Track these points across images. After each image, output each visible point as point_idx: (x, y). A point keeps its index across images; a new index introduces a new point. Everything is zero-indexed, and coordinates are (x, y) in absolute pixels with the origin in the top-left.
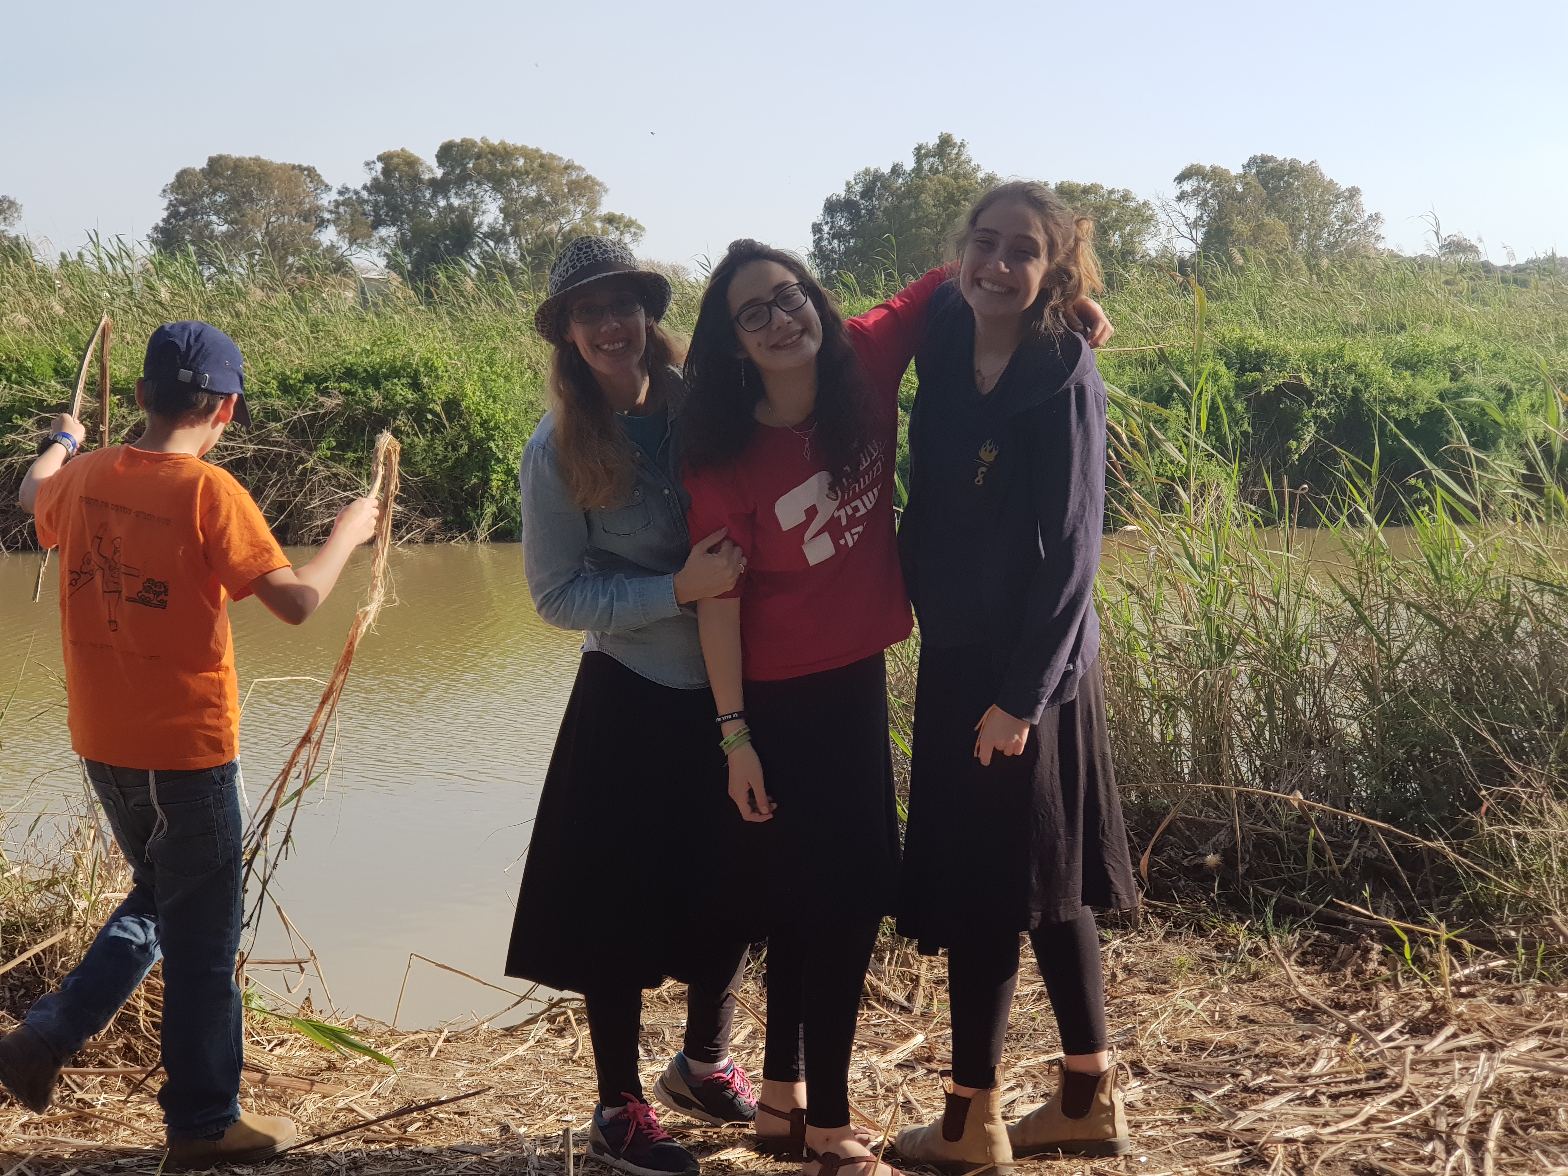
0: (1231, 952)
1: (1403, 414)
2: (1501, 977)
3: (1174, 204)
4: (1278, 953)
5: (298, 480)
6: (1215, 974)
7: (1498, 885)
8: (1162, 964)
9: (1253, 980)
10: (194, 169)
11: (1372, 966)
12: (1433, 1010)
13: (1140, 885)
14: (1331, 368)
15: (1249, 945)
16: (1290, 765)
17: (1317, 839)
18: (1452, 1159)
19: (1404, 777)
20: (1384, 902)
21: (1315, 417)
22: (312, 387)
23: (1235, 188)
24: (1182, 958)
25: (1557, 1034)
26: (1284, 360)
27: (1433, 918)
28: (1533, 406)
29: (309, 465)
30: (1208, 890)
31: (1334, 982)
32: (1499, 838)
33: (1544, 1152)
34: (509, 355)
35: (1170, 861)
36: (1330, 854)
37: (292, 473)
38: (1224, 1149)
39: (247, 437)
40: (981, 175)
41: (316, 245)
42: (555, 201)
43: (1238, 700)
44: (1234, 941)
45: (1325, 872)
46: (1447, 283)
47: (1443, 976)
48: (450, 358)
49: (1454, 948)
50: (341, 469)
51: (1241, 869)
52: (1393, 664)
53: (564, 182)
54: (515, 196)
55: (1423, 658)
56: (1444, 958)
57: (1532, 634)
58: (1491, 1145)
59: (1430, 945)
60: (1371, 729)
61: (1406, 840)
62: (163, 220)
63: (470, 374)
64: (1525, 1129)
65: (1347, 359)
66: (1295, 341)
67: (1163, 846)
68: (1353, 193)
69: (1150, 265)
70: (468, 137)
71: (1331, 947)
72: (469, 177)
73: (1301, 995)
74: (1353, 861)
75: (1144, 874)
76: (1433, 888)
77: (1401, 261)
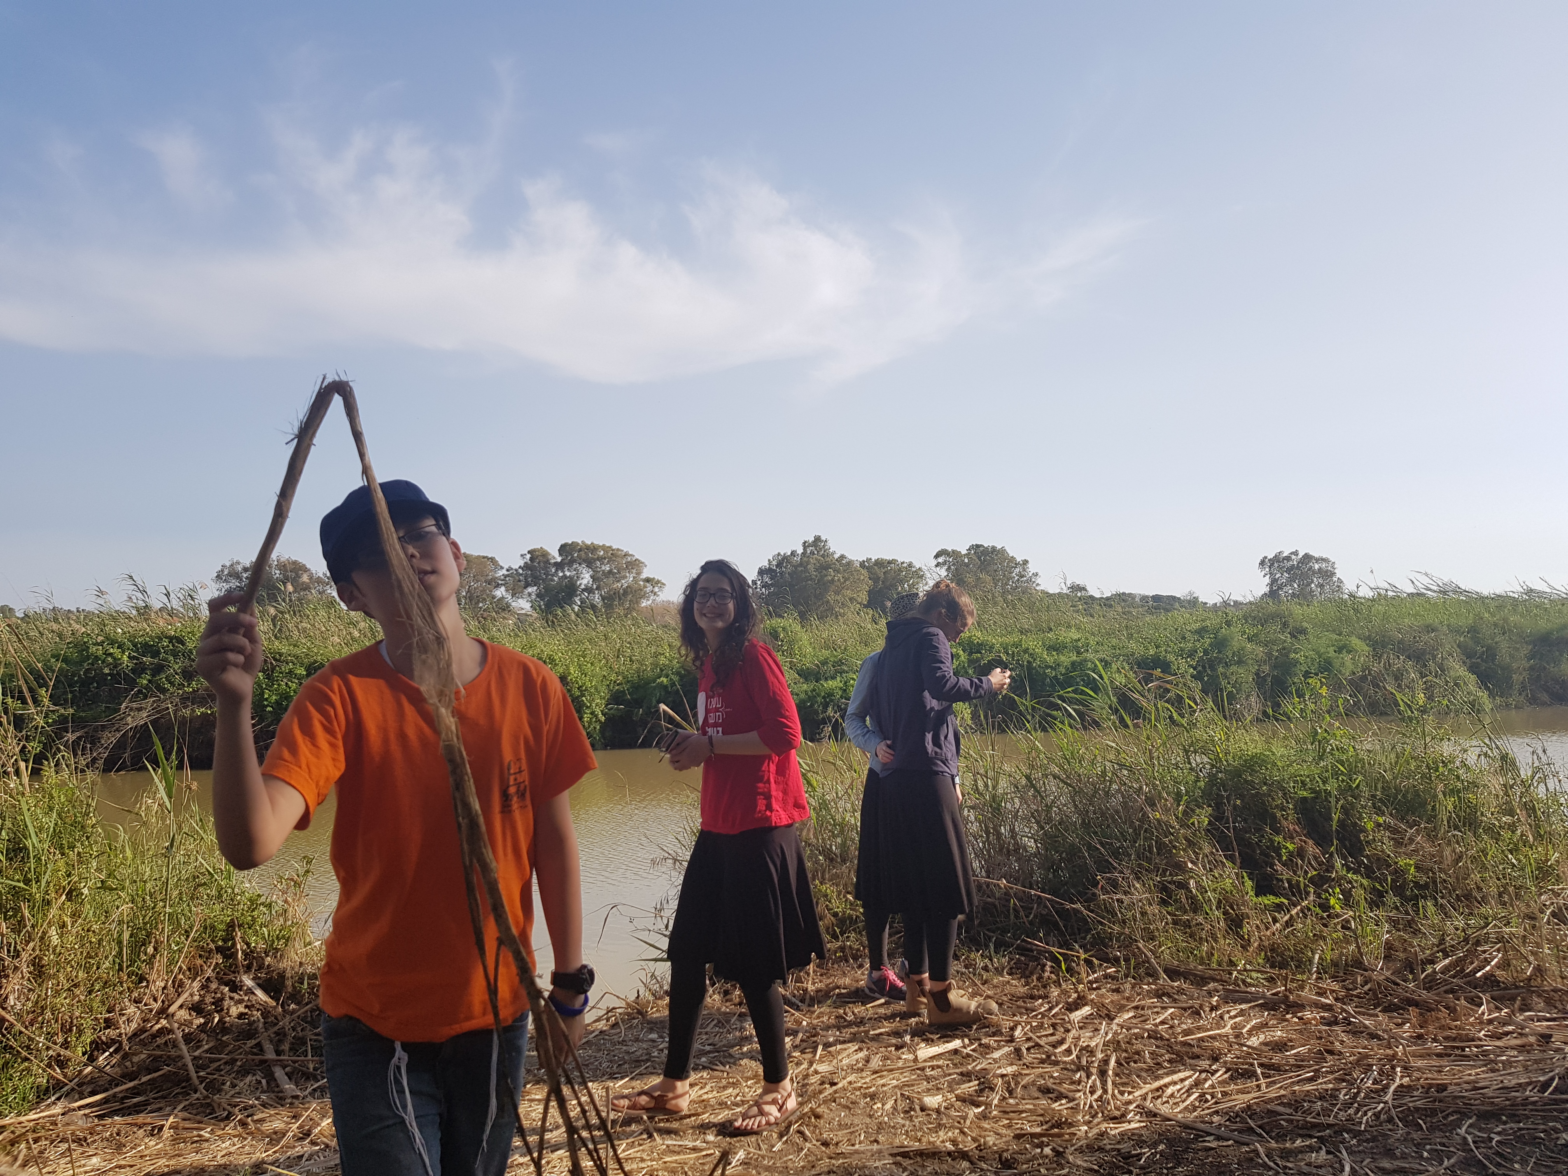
1: (1054, 674)
2: (1114, 978)
3: (934, 569)
4: (998, 968)
7: (1110, 928)
11: (1047, 974)
12: (1079, 997)
14: (1016, 651)
15: (982, 964)
16: (999, 864)
17: (1015, 904)
18: (1090, 1081)
19: (1058, 869)
20: (1052, 939)
23: (964, 560)
25: (1143, 1009)
26: (992, 647)
27: (1077, 947)
31: (1027, 984)
32: (1108, 902)
33: (1138, 1076)
36: (1022, 913)
38: (970, 1081)
40: (836, 556)
41: (494, 597)
42: (619, 572)
45: (1020, 923)
46: (1072, 606)
47: (1083, 979)
48: (563, 654)
49: (1088, 962)
51: (976, 923)
52: (1049, 809)
53: (624, 562)
54: (598, 570)
55: (1065, 805)
56: (1083, 969)
57: (1118, 792)
58: (1110, 1073)
59: (1075, 962)
60: (1041, 843)
61: (1063, 904)
63: (572, 662)
64: (1128, 1063)
65: (1023, 646)
66: (996, 637)
68: (1026, 562)
70: (575, 540)
71: (1026, 965)
72: (575, 561)
74: (1034, 917)
76: (1076, 930)
77: (1049, 595)
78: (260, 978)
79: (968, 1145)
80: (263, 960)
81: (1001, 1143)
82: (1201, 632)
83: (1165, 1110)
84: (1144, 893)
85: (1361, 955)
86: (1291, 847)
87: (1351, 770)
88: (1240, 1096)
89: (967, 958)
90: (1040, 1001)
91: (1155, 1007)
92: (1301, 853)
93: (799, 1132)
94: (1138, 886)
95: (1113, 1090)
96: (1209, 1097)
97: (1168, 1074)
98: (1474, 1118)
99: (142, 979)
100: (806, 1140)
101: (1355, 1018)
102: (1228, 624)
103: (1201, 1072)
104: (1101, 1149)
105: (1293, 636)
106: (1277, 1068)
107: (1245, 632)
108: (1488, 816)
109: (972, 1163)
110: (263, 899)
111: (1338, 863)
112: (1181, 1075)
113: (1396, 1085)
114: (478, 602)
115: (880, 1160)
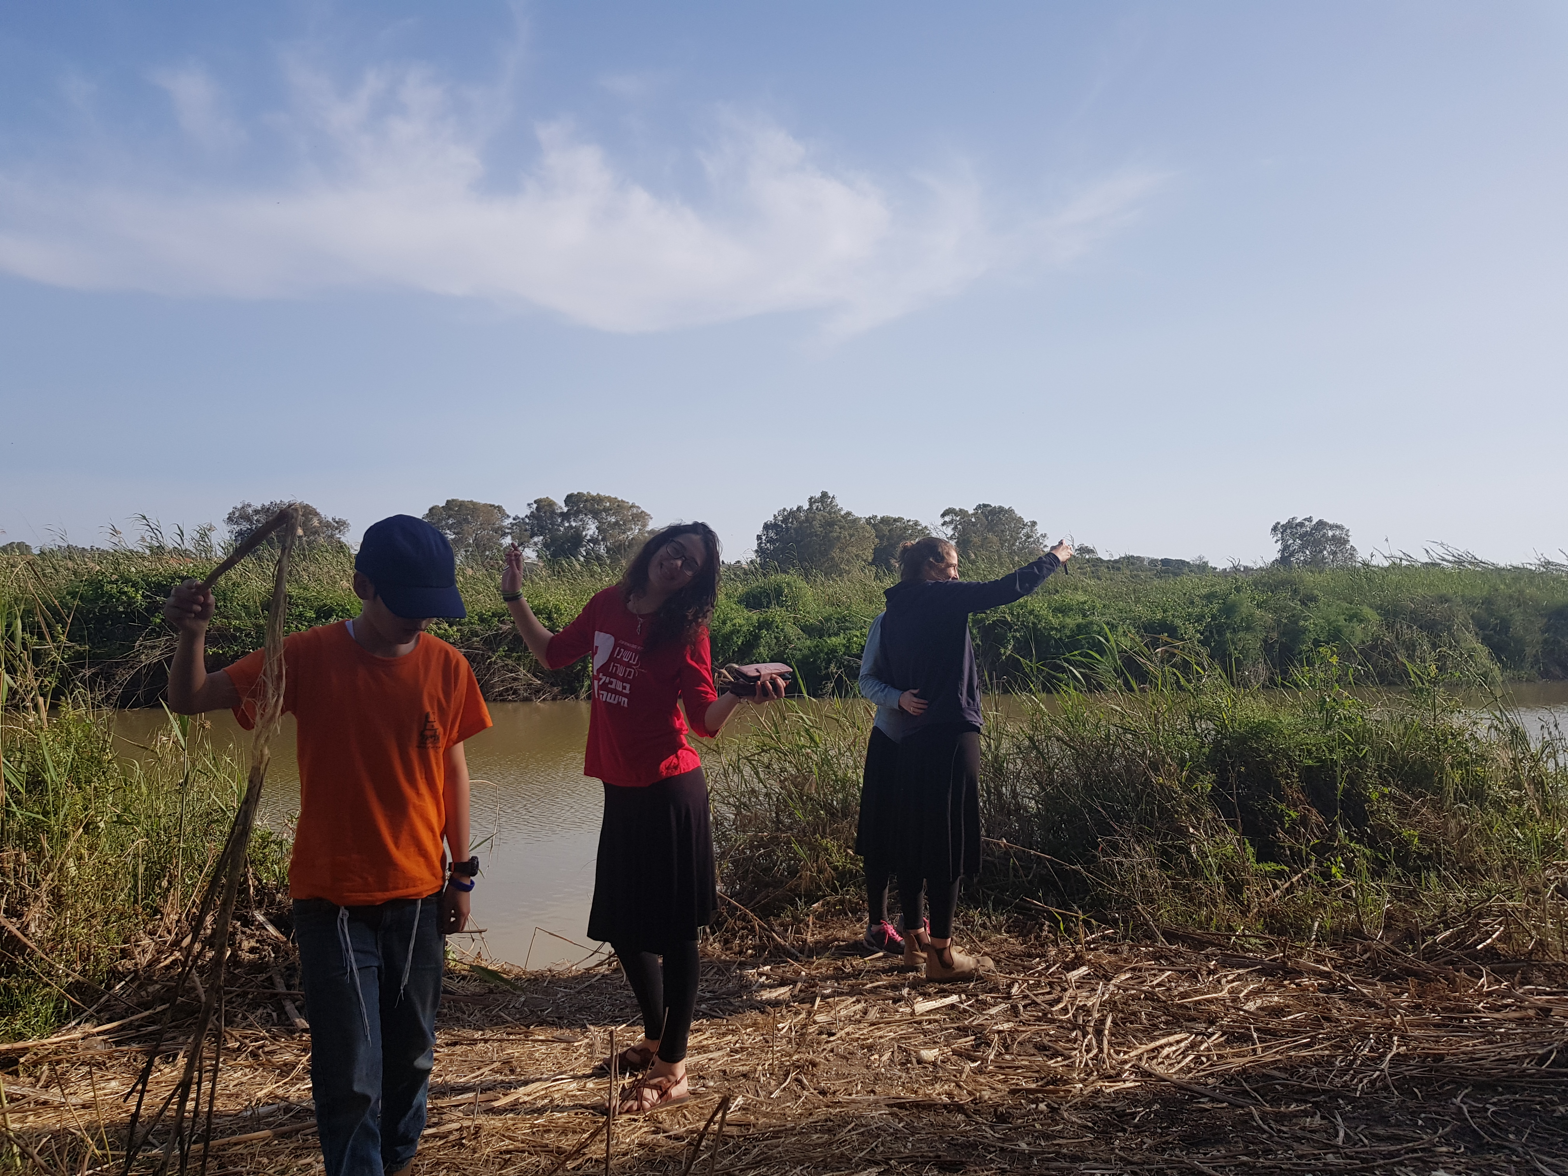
1: (1058, 636)
2: (1111, 939)
3: (940, 528)
4: (996, 926)
7: (1109, 889)
10: (438, 506)
11: (1044, 934)
12: (1076, 957)
15: (980, 922)
17: (1014, 863)
18: (1086, 1040)
20: (1050, 898)
21: (1013, 637)
22: (496, 619)
23: (971, 520)
25: (1140, 971)
27: (1075, 907)
29: (493, 659)
31: (1025, 942)
32: (1108, 864)
33: (1134, 1037)
36: (1021, 873)
38: (967, 1036)
40: (842, 513)
41: (501, 545)
42: (624, 524)
45: (1019, 882)
46: (1080, 569)
47: (1081, 939)
49: (1087, 923)
50: (510, 662)
52: (1051, 771)
53: (630, 514)
54: (604, 521)
55: (1067, 768)
56: (1081, 930)
57: (1122, 756)
58: (1106, 1032)
59: (1074, 922)
60: (1041, 804)
61: (1062, 865)
64: (1124, 1024)
68: (1034, 524)
70: (580, 491)
71: (1023, 923)
72: (581, 512)
74: (1033, 876)
76: (1075, 891)
78: (271, 914)
79: (964, 1098)
80: (274, 895)
81: (996, 1098)
82: (1210, 597)
83: (1160, 1070)
84: (1144, 856)
85: (1362, 924)
86: (1294, 815)
87: (1358, 740)
88: (1236, 1060)
89: (966, 914)
90: (1038, 959)
91: (1152, 969)
92: (1304, 821)
93: (796, 1080)
94: (1138, 849)
95: (1109, 1049)
96: (1204, 1059)
97: (1164, 1036)
98: (1470, 1089)
99: (156, 911)
100: (804, 1088)
101: (1354, 986)
102: (1238, 590)
103: (1197, 1034)
104: (1095, 1107)
105: (1303, 603)
106: (1274, 1033)
107: (1254, 598)
108: (1496, 790)
109: (967, 1116)
110: (273, 837)
111: (1341, 832)
112: (1177, 1037)
113: (1393, 1053)
114: (485, 550)
115: (876, 1110)
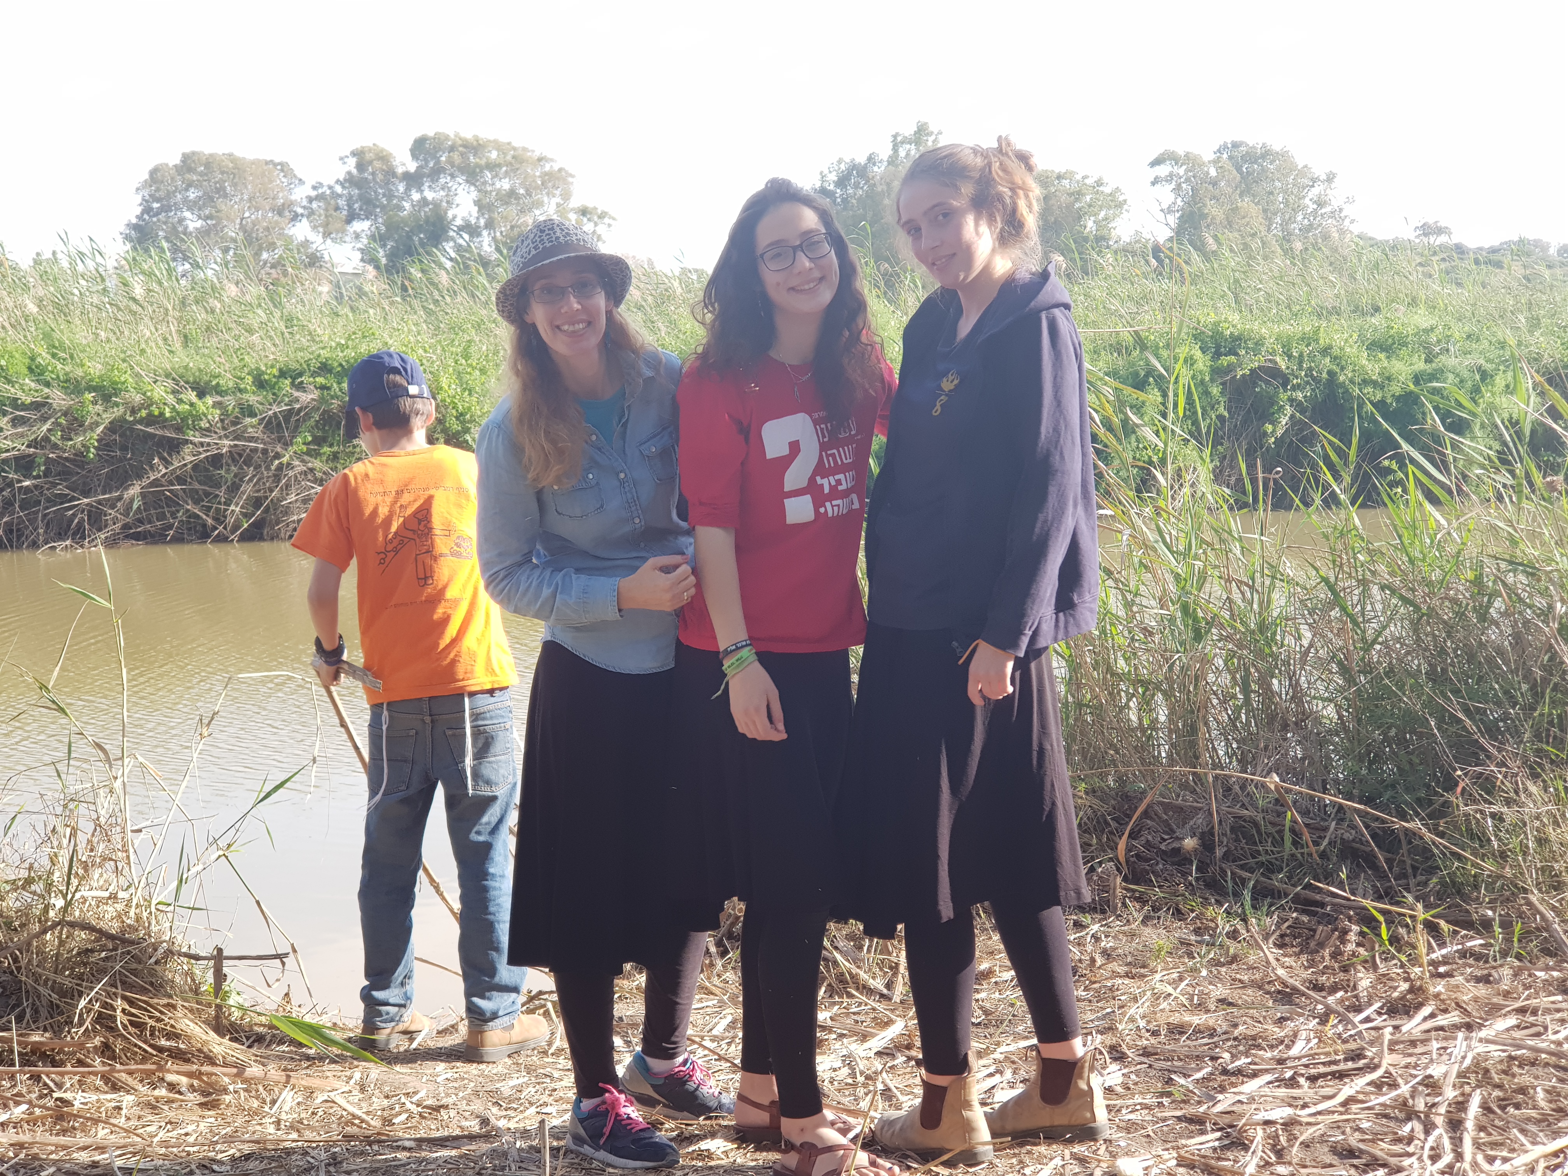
0: (1210, 935)
1: (1379, 396)
2: (1479, 957)
4: (1256, 936)
5: (275, 475)
6: (1194, 958)
7: (1475, 865)
8: (1140, 948)
9: (1231, 963)
10: (167, 165)
11: (1350, 947)
12: (1411, 990)
13: (1118, 869)
14: (1306, 351)
15: (1227, 928)
16: (1266, 748)
17: (1294, 821)
18: (1431, 1139)
19: (1379, 758)
20: (1362, 883)
21: (1291, 400)
22: (288, 382)
23: (1208, 173)
24: (1161, 942)
25: (1534, 1012)
26: (1259, 343)
27: (1410, 899)
28: (1507, 386)
29: (285, 460)
30: (1185, 874)
31: (1312, 964)
32: (1475, 817)
33: (1523, 1131)
34: (484, 348)
35: (1148, 845)
36: (1307, 836)
37: (268, 468)
38: (1203, 1132)
39: (222, 433)
41: (289, 239)
42: (529, 193)
43: (1214, 683)
44: (1213, 925)
45: (1302, 854)
46: (1420, 264)
47: (1421, 957)
48: (425, 351)
49: (1431, 928)
50: (317, 464)
51: (1219, 852)
52: (1368, 647)
53: (538, 174)
54: (489, 188)
55: (1398, 640)
56: (1421, 938)
57: (1505, 614)
58: (1470, 1124)
59: (1407, 926)
60: (1347, 711)
61: (1383, 821)
62: (137, 217)
63: (446, 367)
64: (1503, 1108)
65: (1321, 342)
66: (1269, 324)
67: (1140, 831)
68: (1330, 178)
69: (1127, 251)
70: (441, 131)
71: (1310, 930)
72: (443, 171)
73: (1279, 978)
74: (1330, 843)
75: (1122, 859)
76: (1410, 871)
77: (1374, 244)
84: (1545, 803)
89: (1200, 916)
91: (1558, 1010)
94: (1533, 789)
95: (1474, 1154)
